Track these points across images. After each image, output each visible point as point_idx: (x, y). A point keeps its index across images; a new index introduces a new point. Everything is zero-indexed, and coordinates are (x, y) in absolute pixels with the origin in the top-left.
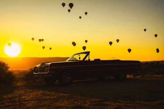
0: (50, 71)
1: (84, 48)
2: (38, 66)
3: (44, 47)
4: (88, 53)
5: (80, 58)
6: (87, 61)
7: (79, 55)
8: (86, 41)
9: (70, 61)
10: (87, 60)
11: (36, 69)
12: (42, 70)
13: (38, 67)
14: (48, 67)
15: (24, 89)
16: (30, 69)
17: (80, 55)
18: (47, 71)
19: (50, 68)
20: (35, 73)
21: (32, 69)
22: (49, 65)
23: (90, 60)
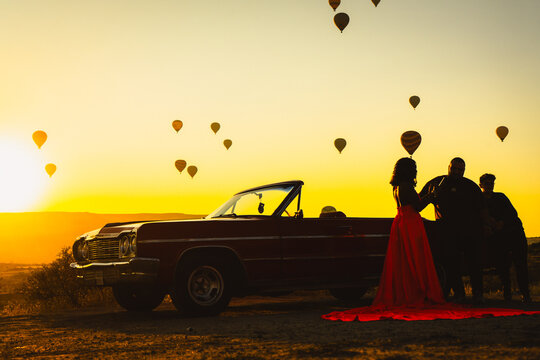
0: (138, 254)
2: (90, 235)
4: (294, 188)
5: (261, 208)
6: (289, 218)
7: (260, 196)
9: (221, 216)
10: (292, 215)
11: (83, 250)
12: (107, 251)
13: (88, 239)
14: (130, 241)
17: (263, 192)
18: (128, 253)
19: (137, 244)
20: (78, 267)
21: (67, 250)
22: (135, 230)
23: (305, 217)
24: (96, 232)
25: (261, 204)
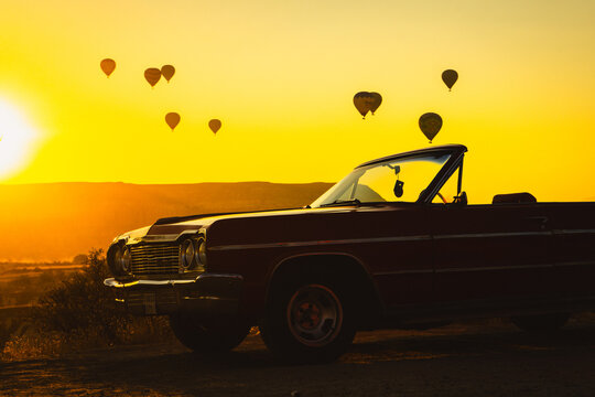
0: (209, 269)
1: (430, 124)
2: (135, 236)
3: (173, 120)
4: (453, 157)
5: (399, 189)
6: (444, 206)
7: (397, 170)
9: (335, 204)
10: (450, 200)
11: (123, 259)
12: (160, 263)
13: (131, 242)
14: (196, 246)
15: (51, 380)
16: (81, 258)
17: (403, 165)
18: (193, 266)
19: (207, 251)
20: (116, 284)
21: (97, 254)
22: (203, 231)
23: (469, 203)
24: (142, 232)
25: (398, 182)
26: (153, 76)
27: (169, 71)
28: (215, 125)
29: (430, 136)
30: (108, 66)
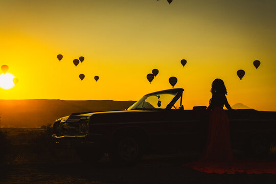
0: (90, 131)
1: (173, 81)
2: (64, 119)
3: (82, 77)
4: (179, 93)
5: (159, 104)
6: (176, 110)
7: (159, 97)
8: (184, 62)
9: (136, 109)
10: (178, 108)
11: (59, 128)
12: (72, 129)
13: (62, 121)
14: (86, 124)
16: (43, 127)
17: (161, 95)
18: (84, 131)
19: (90, 125)
20: (56, 137)
21: (50, 125)
22: (88, 118)
23: (184, 109)
24: (67, 117)
25: (159, 101)
26: (76, 62)
27: (82, 59)
28: (97, 78)
29: (173, 85)
30: (60, 57)
